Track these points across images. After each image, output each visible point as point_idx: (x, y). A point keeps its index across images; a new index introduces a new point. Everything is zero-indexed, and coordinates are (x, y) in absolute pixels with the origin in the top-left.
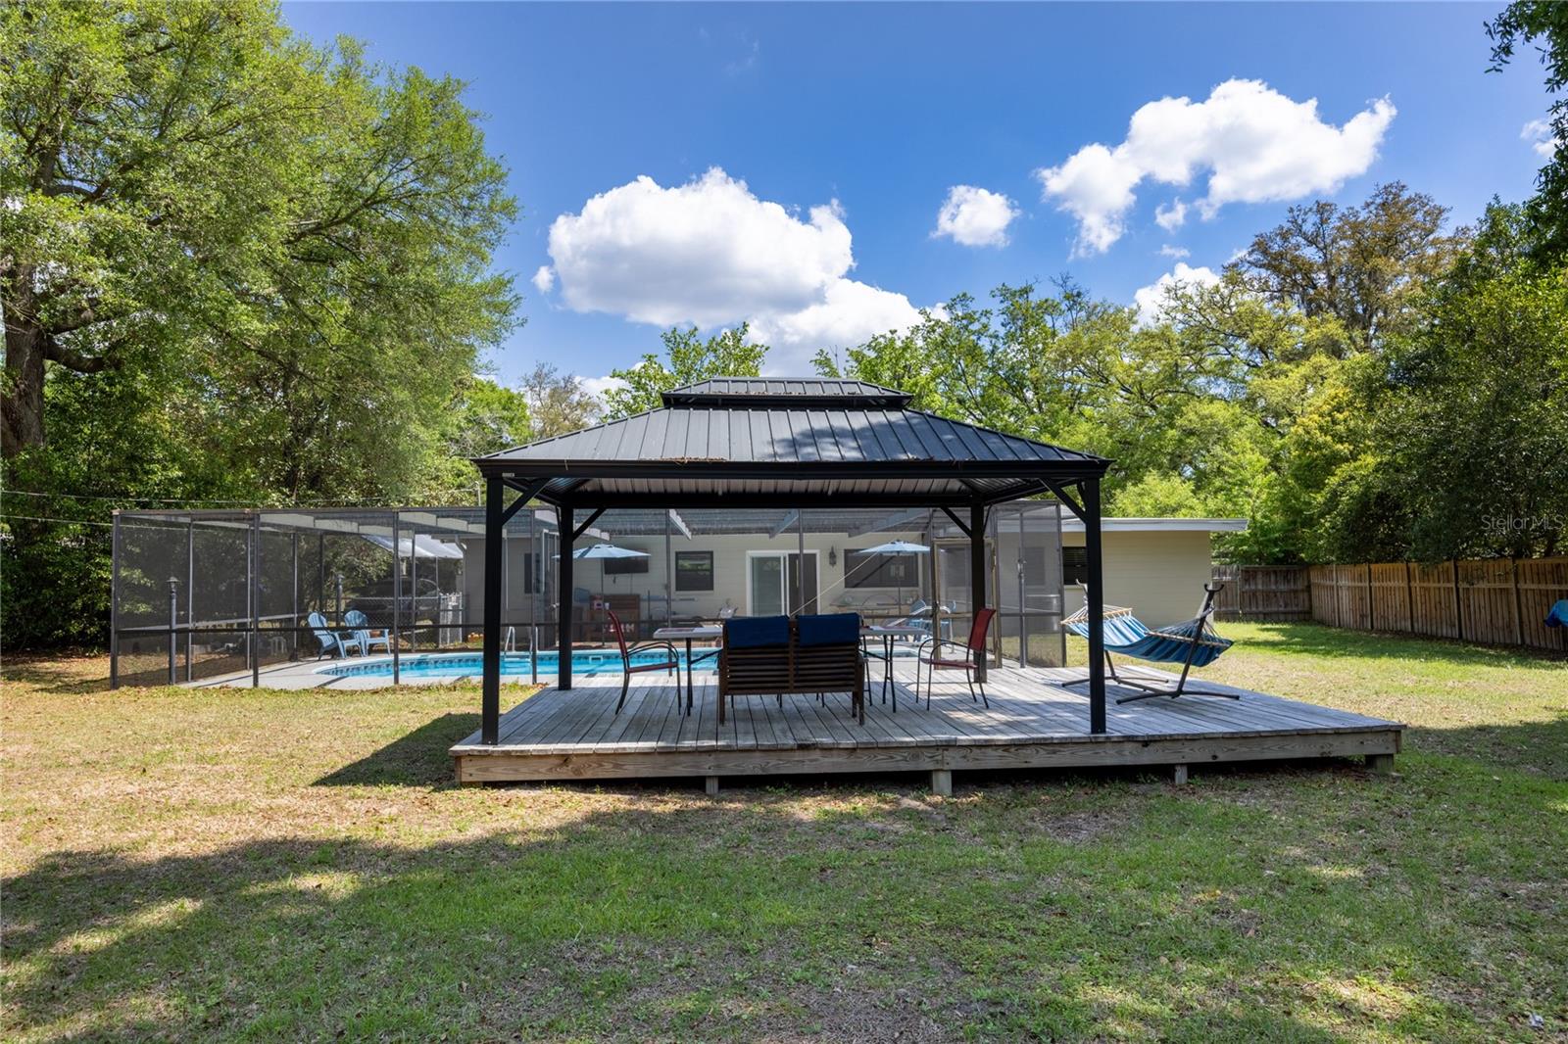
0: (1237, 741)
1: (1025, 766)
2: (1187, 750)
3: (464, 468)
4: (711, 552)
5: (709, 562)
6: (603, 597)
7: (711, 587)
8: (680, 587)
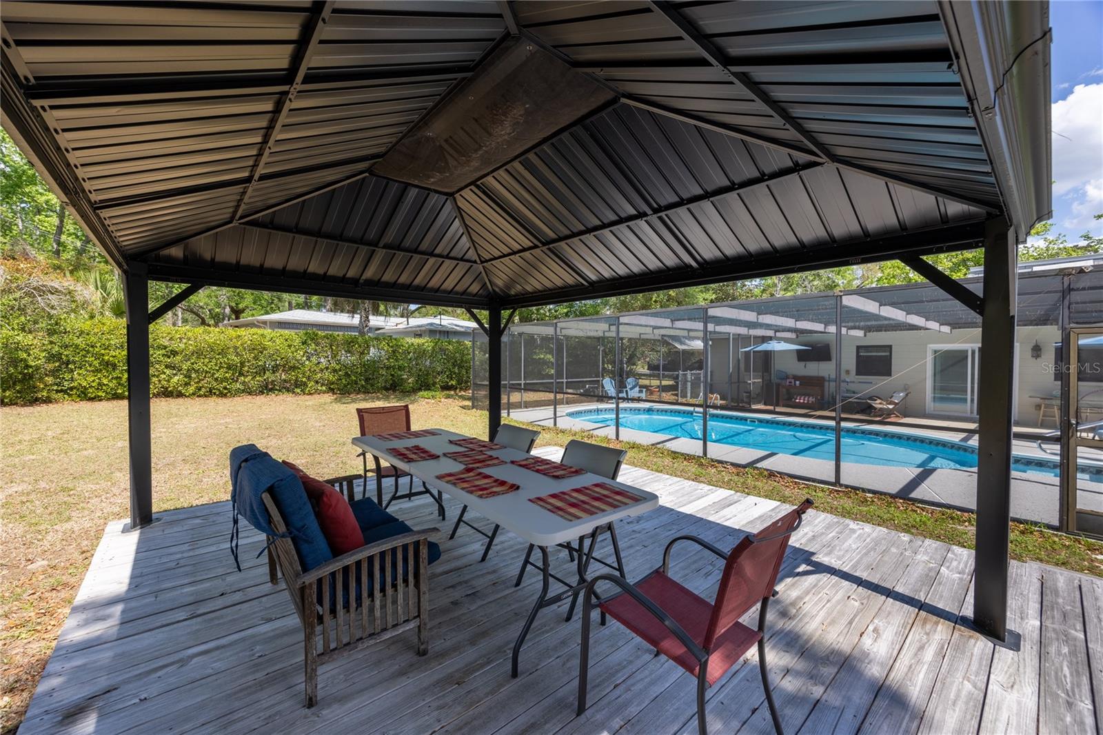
4: (890, 347)
5: (888, 354)
6: (796, 378)
7: (889, 374)
8: (858, 373)
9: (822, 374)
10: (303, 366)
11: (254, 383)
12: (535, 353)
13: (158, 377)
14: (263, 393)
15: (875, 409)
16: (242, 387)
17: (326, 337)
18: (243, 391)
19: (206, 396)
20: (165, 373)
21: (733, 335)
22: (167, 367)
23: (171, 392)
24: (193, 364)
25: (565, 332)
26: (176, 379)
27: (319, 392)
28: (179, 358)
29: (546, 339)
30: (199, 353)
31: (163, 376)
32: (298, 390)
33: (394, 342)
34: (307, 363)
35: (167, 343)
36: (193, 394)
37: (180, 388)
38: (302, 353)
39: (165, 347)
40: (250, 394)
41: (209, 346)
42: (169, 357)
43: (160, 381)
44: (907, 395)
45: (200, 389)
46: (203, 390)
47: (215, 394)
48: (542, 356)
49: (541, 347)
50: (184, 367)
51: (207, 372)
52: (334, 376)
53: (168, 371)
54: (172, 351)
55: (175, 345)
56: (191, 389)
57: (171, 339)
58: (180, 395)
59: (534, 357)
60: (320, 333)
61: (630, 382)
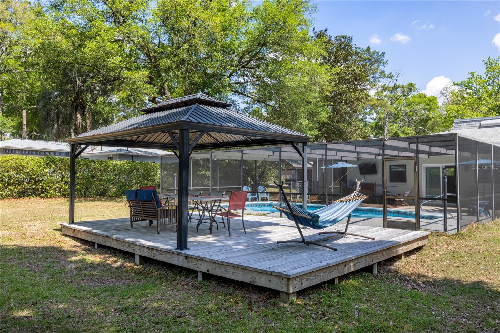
0: (216, 265)
1: (153, 258)
2: (199, 264)
3: (409, 131)
4: (405, 165)
5: (404, 170)
7: (405, 181)
8: (391, 181)
9: (373, 182)
11: (16, 191)
12: (199, 170)
15: (396, 201)
16: (9, 193)
17: (60, 160)
18: (10, 196)
21: (319, 159)
25: (217, 157)
27: (55, 197)
29: (206, 161)
32: (44, 195)
38: (46, 171)
40: (14, 197)
44: (411, 192)
48: (204, 172)
49: (203, 166)
52: (66, 186)
59: (198, 173)
60: (57, 157)
61: (261, 188)
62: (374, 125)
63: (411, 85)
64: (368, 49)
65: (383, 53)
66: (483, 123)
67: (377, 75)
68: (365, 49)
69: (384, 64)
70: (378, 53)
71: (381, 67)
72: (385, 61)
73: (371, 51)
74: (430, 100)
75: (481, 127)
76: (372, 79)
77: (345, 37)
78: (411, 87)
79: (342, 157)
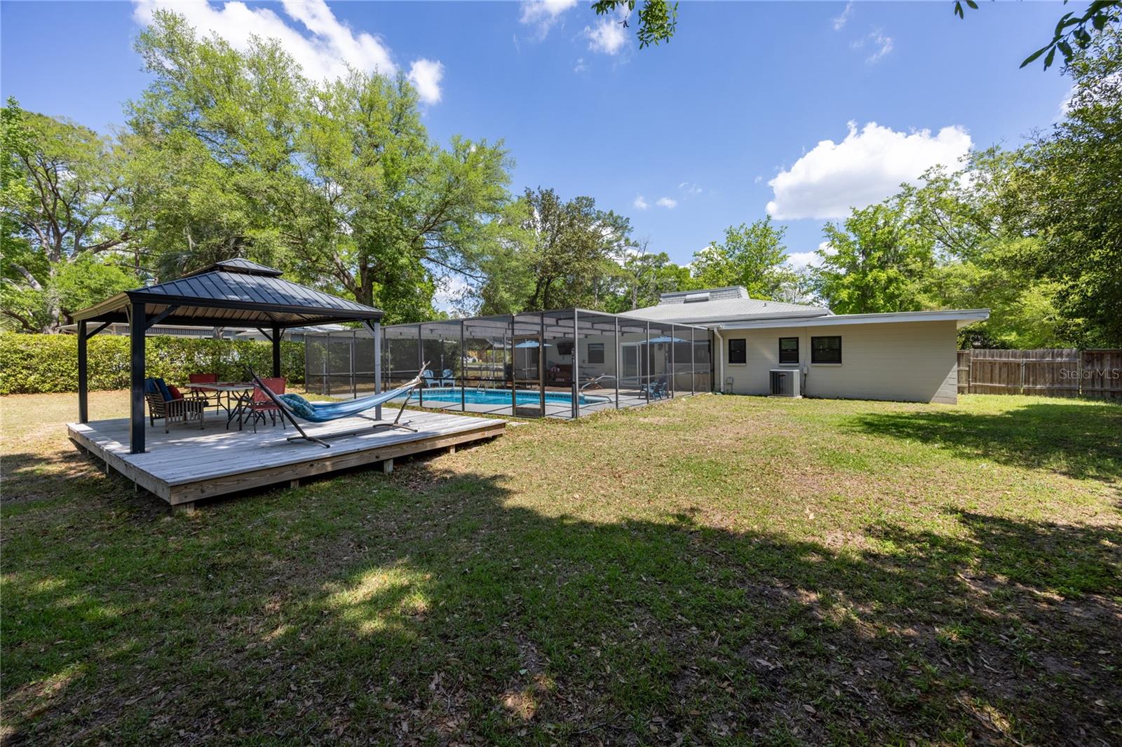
4: (603, 344)
5: (602, 349)
6: (558, 366)
7: (603, 362)
8: (590, 362)
9: (571, 363)
10: (157, 366)
11: (108, 381)
13: (14, 376)
14: (117, 389)
16: (97, 384)
18: (98, 387)
19: (61, 392)
20: (22, 373)
22: (23, 368)
23: (27, 389)
24: (49, 365)
26: (32, 378)
28: (35, 360)
30: (55, 356)
31: (20, 376)
33: (244, 344)
34: (160, 363)
35: (23, 349)
36: (50, 390)
37: (37, 385)
38: (155, 355)
39: (22, 352)
40: (105, 389)
41: (66, 349)
42: (26, 360)
43: (16, 380)
45: (56, 386)
46: (59, 386)
47: (70, 390)
50: (41, 368)
51: (63, 372)
53: (24, 372)
54: (28, 355)
55: (30, 350)
56: (47, 386)
57: (28, 345)
58: (36, 391)
60: (173, 337)
61: (446, 372)
62: (622, 299)
63: (663, 255)
64: (611, 214)
65: (628, 219)
66: (688, 297)
67: (622, 242)
68: (608, 213)
69: (629, 230)
70: (622, 218)
71: (626, 234)
72: (629, 227)
73: (615, 215)
74: (680, 272)
75: (686, 302)
76: (616, 248)
77: (587, 199)
78: (663, 257)
79: (565, 333)
